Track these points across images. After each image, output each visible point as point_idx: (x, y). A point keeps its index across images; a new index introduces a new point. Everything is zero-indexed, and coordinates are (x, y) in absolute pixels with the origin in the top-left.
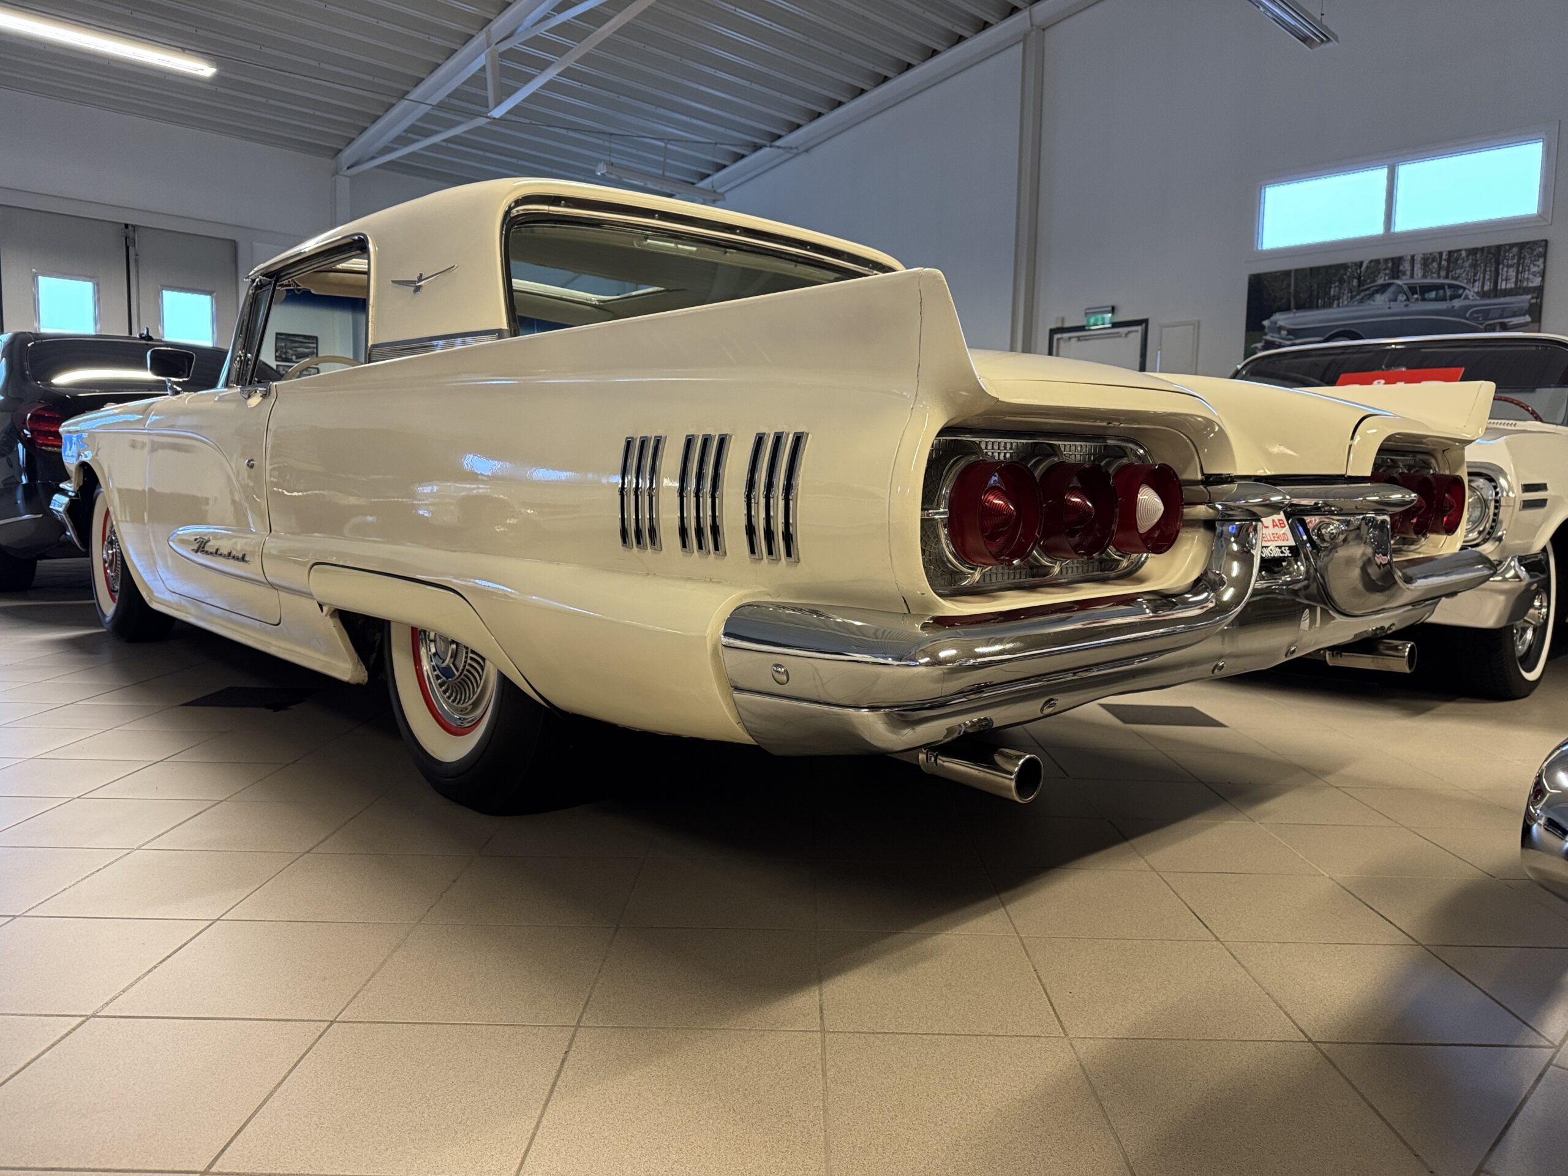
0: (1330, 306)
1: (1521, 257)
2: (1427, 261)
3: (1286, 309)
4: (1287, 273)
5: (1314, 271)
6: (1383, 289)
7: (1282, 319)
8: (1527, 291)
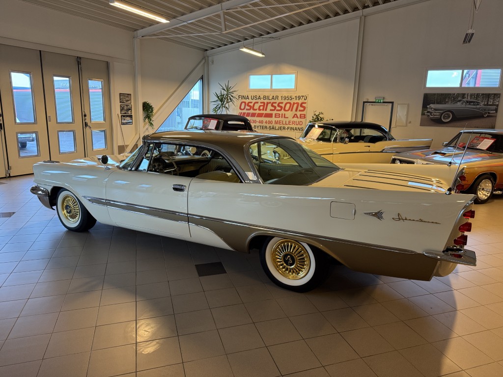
0: (446, 104)
1: (494, 97)
2: (471, 95)
3: (434, 103)
4: (435, 94)
5: (442, 94)
6: (460, 101)
7: (432, 106)
8: (495, 105)
